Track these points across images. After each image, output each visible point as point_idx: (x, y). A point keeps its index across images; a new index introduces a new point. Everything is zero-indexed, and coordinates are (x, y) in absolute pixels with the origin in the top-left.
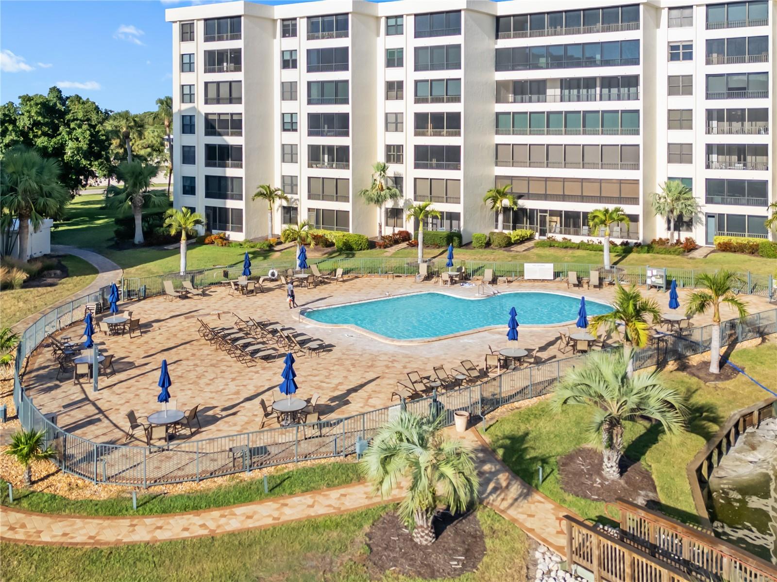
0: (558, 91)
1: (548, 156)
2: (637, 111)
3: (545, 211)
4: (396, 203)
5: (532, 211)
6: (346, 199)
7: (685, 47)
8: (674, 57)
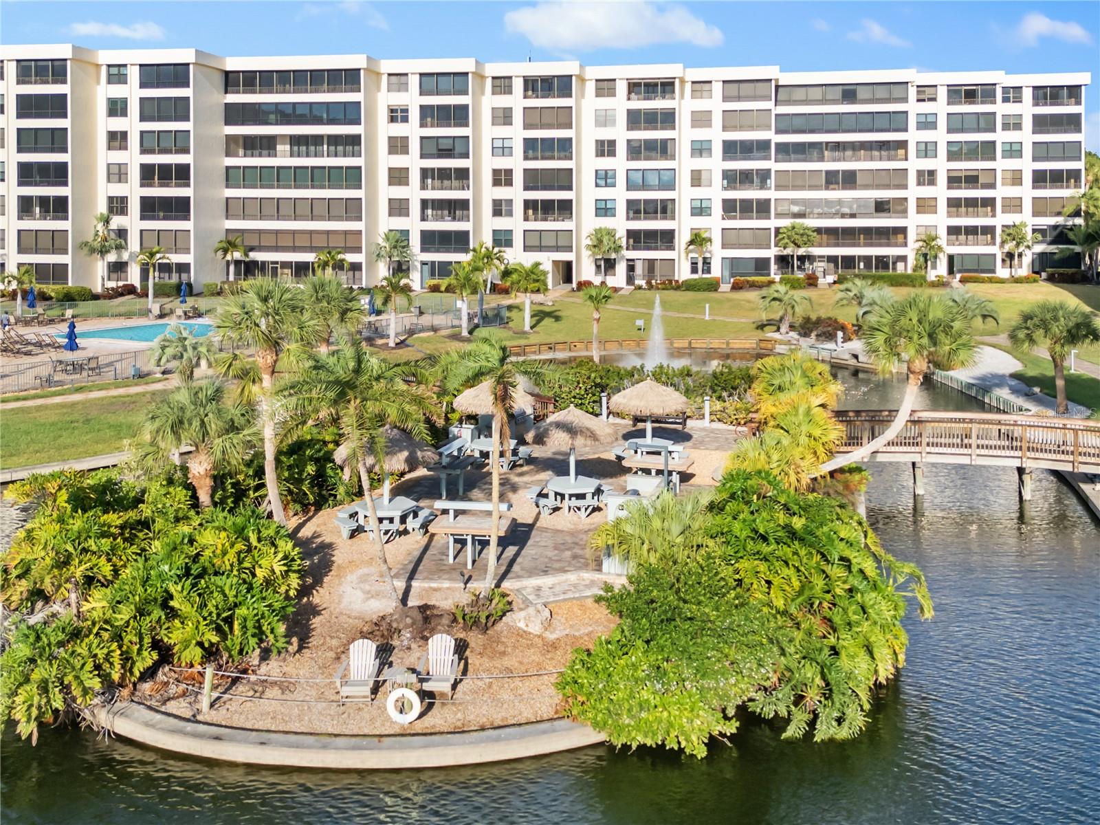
0: (288, 147)
1: (278, 209)
2: (360, 168)
3: (277, 263)
4: (119, 256)
5: (263, 263)
6: (64, 251)
7: (402, 111)
8: (393, 119)
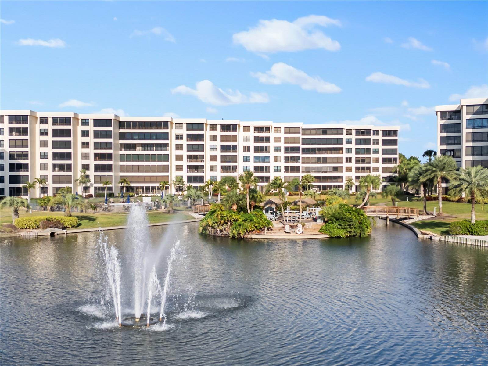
0: (141, 148)
1: (139, 169)
2: (168, 155)
3: (138, 187)
4: (86, 185)
5: (133, 187)
6: (70, 183)
7: (180, 136)
8: (177, 138)
